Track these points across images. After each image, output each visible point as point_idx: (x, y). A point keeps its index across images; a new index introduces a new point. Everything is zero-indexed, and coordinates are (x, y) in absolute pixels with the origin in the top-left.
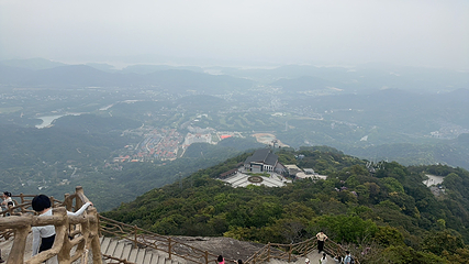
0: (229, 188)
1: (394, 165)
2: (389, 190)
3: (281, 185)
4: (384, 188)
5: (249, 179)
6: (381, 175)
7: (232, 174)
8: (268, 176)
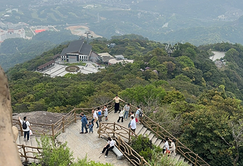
0: (47, 79)
1: (187, 45)
2: (182, 66)
3: (96, 71)
4: (179, 65)
5: (67, 70)
6: (177, 54)
7: (49, 66)
8: (83, 65)
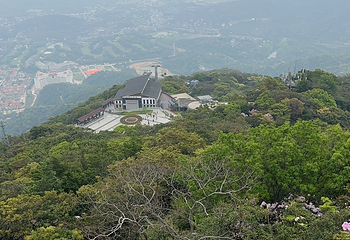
2: (316, 107)
4: (309, 105)
5: (122, 121)
6: (303, 87)
7: (96, 117)
